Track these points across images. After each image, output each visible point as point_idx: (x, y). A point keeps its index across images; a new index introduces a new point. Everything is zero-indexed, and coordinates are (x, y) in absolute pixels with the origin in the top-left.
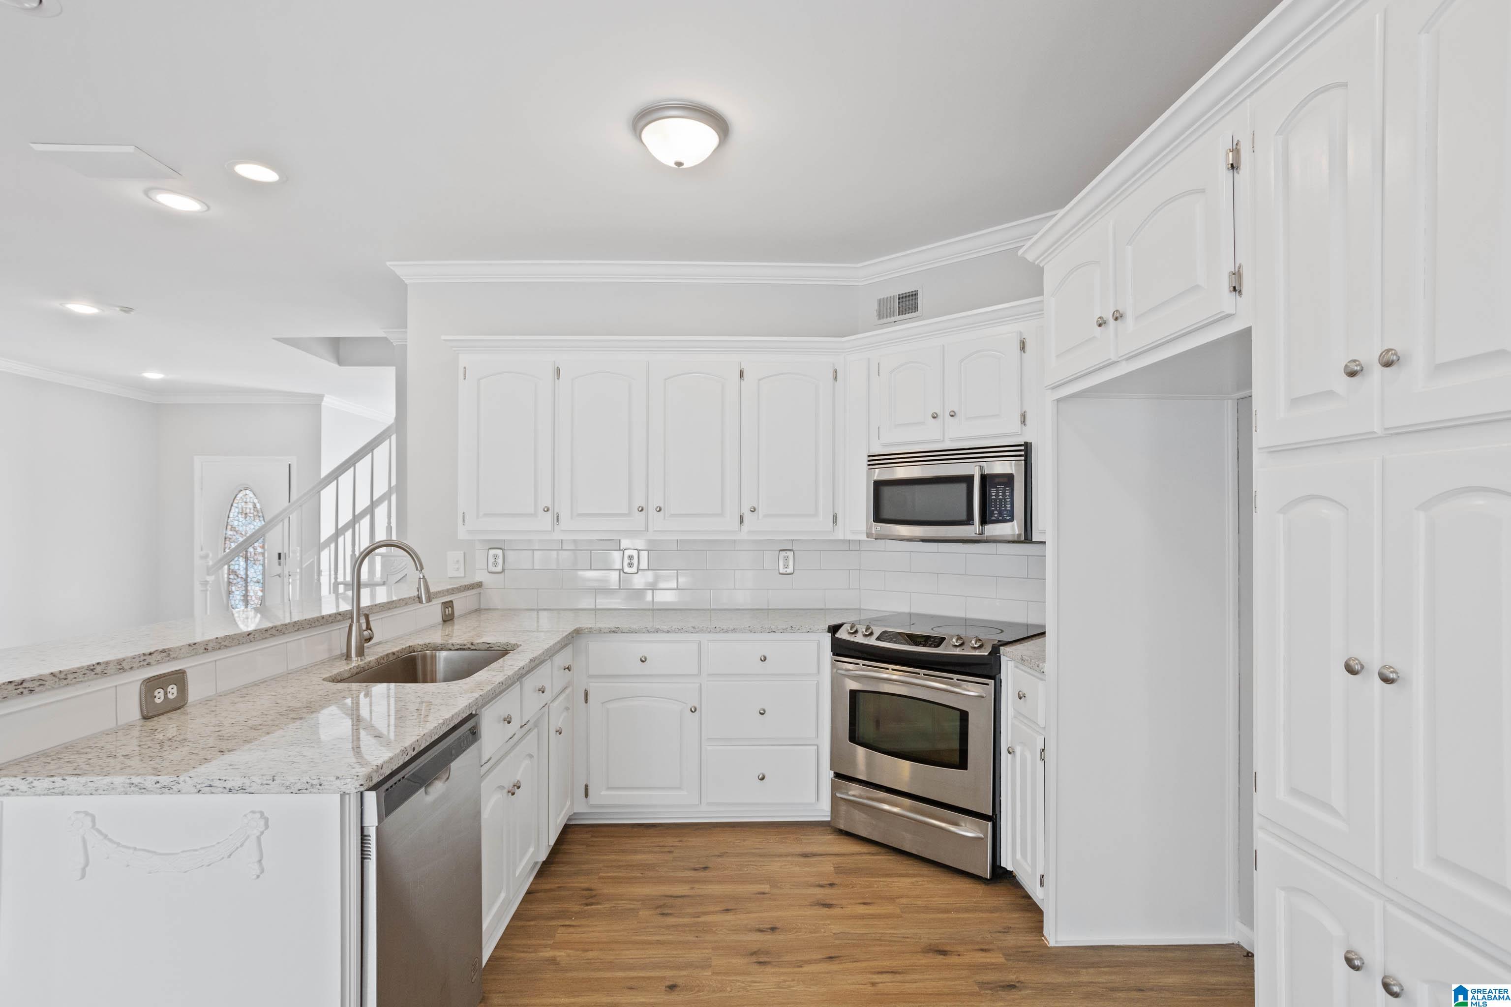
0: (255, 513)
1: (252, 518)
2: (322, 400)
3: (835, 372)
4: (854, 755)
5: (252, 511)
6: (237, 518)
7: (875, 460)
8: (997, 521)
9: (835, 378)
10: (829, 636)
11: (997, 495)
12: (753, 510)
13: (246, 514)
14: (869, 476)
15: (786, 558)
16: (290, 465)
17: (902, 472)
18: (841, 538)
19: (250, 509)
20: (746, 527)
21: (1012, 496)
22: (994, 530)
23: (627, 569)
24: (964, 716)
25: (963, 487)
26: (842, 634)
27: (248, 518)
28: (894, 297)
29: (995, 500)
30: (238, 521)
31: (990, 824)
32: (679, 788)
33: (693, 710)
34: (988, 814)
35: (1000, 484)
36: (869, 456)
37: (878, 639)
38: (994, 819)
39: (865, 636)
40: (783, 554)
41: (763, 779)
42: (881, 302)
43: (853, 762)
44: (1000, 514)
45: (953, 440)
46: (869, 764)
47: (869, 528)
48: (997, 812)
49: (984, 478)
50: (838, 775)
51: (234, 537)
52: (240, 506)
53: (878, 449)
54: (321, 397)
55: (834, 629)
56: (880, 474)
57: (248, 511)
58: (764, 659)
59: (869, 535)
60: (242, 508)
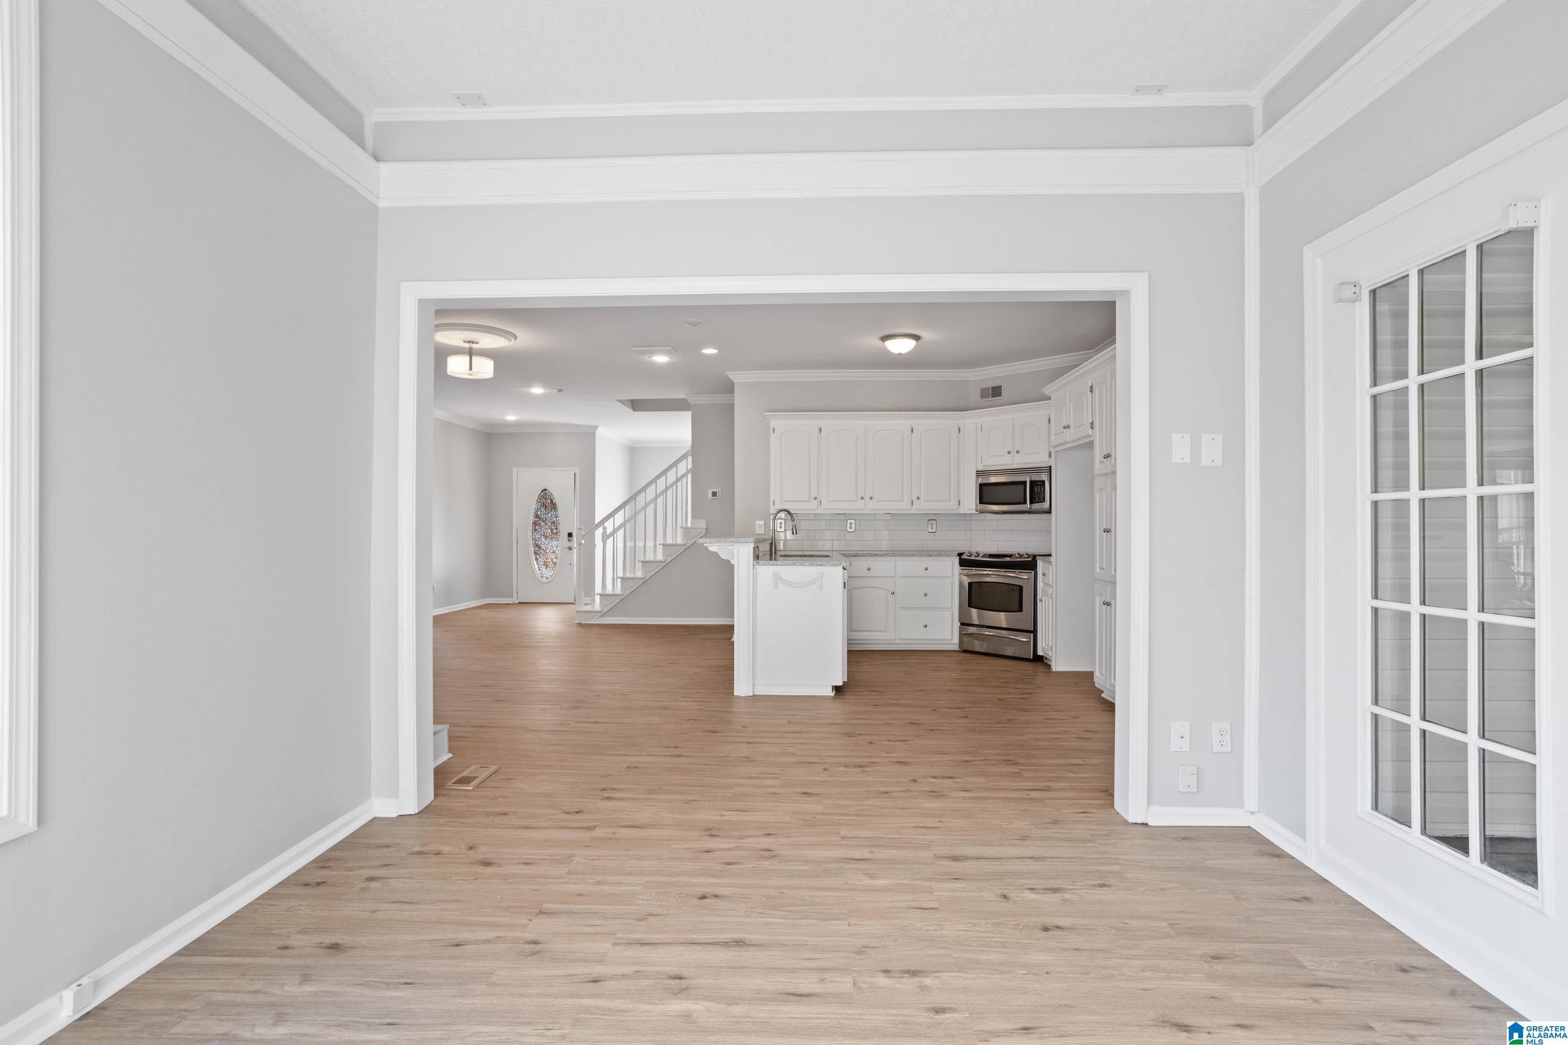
0: (552, 506)
1: (550, 509)
2: (597, 429)
3: (959, 429)
4: (971, 613)
5: (550, 505)
6: (540, 509)
7: (979, 473)
8: (1038, 502)
9: (959, 432)
10: (958, 558)
11: (1038, 490)
12: (918, 498)
13: (546, 506)
14: (977, 481)
15: (932, 524)
16: (575, 474)
17: (993, 480)
18: (962, 512)
19: (549, 503)
20: (915, 507)
21: (1044, 490)
22: (1036, 506)
23: (849, 530)
24: (1021, 588)
25: (1022, 486)
26: (964, 557)
27: (547, 509)
28: (989, 388)
29: (1037, 493)
30: (541, 511)
31: (1032, 634)
32: (885, 631)
33: (893, 593)
34: (1031, 630)
35: (1039, 485)
36: (977, 472)
37: (982, 557)
38: (1034, 632)
39: (975, 556)
40: (931, 522)
41: (926, 627)
42: (982, 390)
43: (970, 617)
44: (1039, 498)
45: (1017, 464)
46: (979, 616)
47: (977, 506)
48: (1036, 629)
49: (1031, 482)
50: (962, 624)
51: (538, 522)
52: (542, 501)
53: (981, 468)
54: (596, 427)
55: (960, 555)
56: (980, 481)
57: (547, 504)
58: (927, 569)
59: (977, 510)
60: (543, 503)
